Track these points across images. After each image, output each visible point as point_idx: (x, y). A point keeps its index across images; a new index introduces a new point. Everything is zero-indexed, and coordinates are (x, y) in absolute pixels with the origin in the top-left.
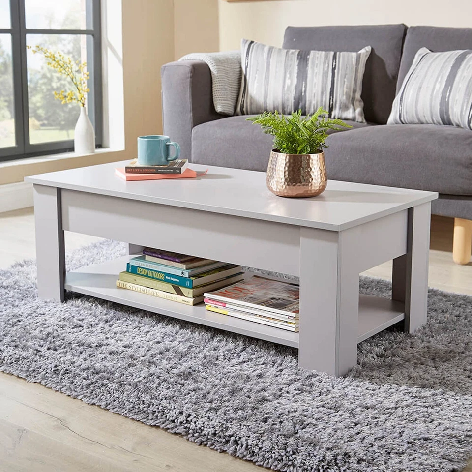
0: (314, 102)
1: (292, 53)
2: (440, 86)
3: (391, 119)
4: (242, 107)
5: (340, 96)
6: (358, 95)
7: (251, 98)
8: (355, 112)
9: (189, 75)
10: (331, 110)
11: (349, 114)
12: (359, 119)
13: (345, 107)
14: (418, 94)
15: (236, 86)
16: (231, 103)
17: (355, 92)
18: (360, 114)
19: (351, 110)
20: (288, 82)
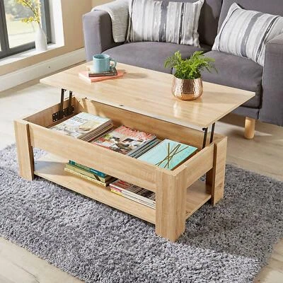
0: (170, 36)
1: (158, 5)
2: (242, 35)
3: (214, 48)
4: (130, 38)
5: (185, 32)
6: (196, 31)
7: (135, 32)
8: (194, 41)
9: (98, 23)
10: (180, 40)
11: (190, 42)
12: (196, 45)
13: (188, 38)
14: (229, 37)
15: (125, 24)
16: (123, 36)
17: (194, 29)
18: (197, 42)
19: (192, 40)
20: (155, 23)
